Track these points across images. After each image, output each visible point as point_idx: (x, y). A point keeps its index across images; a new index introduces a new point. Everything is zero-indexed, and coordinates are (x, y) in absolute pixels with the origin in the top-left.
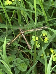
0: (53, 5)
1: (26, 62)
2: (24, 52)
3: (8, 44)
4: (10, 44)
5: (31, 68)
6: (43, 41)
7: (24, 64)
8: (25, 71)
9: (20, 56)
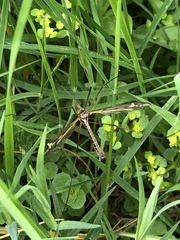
0: (155, 38)
1: (83, 186)
2: (78, 156)
3: (50, 145)
4: (55, 146)
5: (98, 203)
6: (130, 133)
7: (78, 189)
8: (79, 207)
9: (67, 165)
